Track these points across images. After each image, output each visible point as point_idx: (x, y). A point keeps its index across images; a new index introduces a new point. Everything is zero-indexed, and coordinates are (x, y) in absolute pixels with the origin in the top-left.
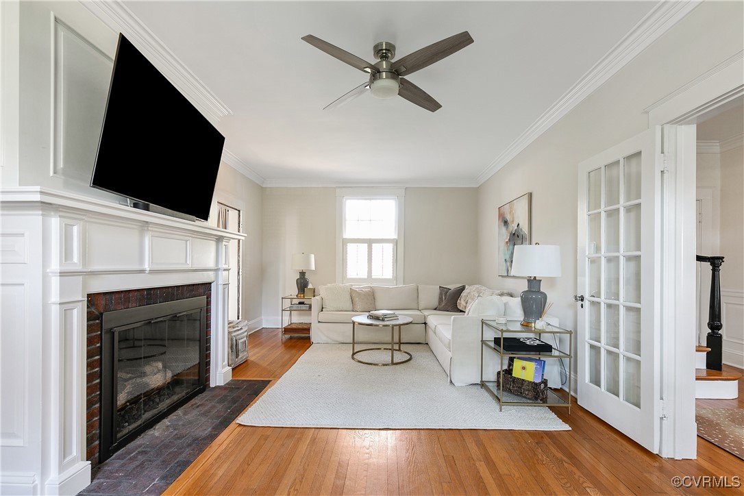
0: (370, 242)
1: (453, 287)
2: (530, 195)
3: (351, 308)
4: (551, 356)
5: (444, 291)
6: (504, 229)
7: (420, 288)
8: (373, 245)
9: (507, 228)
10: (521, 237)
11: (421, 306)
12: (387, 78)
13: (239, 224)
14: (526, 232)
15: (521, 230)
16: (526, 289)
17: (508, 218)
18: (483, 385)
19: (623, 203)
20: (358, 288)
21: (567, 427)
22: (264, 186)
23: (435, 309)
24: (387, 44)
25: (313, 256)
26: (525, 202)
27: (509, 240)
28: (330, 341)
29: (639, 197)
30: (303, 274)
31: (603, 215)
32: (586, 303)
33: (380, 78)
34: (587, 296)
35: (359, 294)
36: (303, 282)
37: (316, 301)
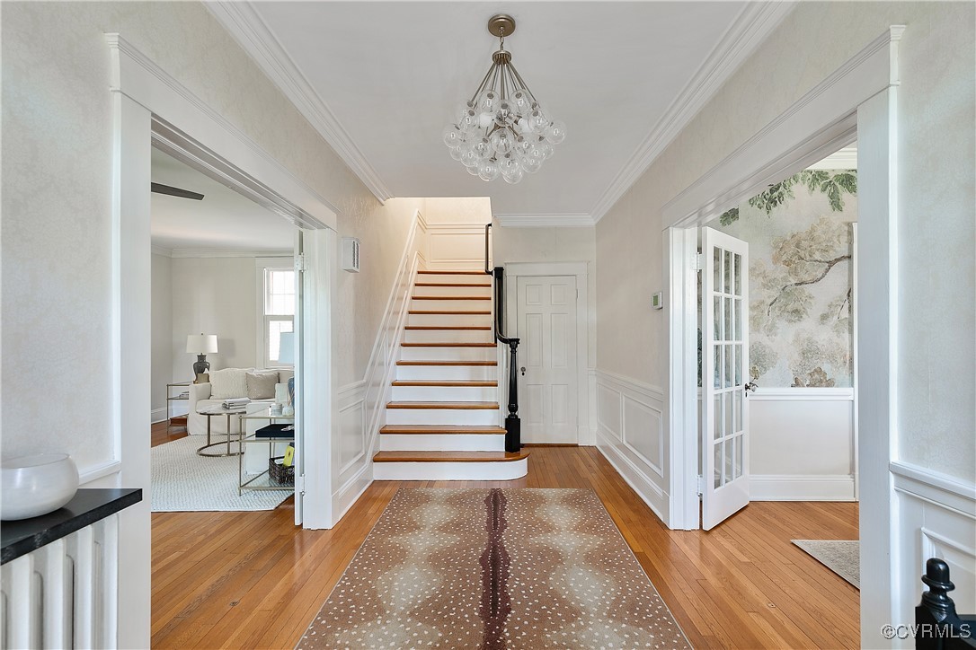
20: (264, 372)
22: (174, 256)
25: (214, 337)
30: (201, 358)
35: (256, 379)
36: (201, 367)
37: (193, 389)
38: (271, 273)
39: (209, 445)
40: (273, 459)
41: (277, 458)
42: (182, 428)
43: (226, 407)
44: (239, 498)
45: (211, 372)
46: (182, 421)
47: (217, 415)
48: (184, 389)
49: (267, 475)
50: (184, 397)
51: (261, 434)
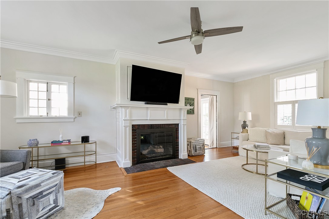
0: (293, 103)
3: (265, 142)
13: (216, 101)
20: (275, 131)
22: (234, 82)
30: (245, 122)
36: (244, 126)
37: (241, 135)
38: (278, 81)
39: (247, 164)
40: (290, 195)
41: (294, 195)
42: (237, 151)
43: (255, 147)
44: (265, 215)
45: (248, 129)
46: (237, 148)
47: (251, 151)
48: (237, 135)
49: (284, 203)
50: (237, 138)
51: (281, 175)
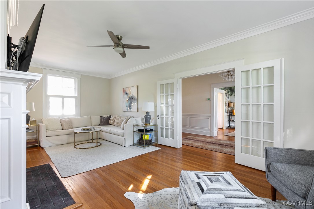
0: (63, 97)
1: (106, 116)
2: (138, 86)
3: (61, 128)
4: (153, 132)
5: (102, 118)
6: (126, 96)
7: (92, 117)
8: (65, 98)
9: (127, 96)
10: (134, 99)
11: (93, 124)
12: (121, 47)
14: (137, 98)
15: (134, 97)
16: (146, 115)
17: (128, 92)
18: (134, 145)
19: (169, 94)
21: (160, 148)
23: (99, 125)
24: (120, 36)
25: (33, 103)
26: (136, 88)
27: (128, 99)
28: (53, 145)
29: (173, 93)
31: (164, 95)
32: (160, 117)
33: (119, 47)
34: (160, 116)
35: (65, 122)
